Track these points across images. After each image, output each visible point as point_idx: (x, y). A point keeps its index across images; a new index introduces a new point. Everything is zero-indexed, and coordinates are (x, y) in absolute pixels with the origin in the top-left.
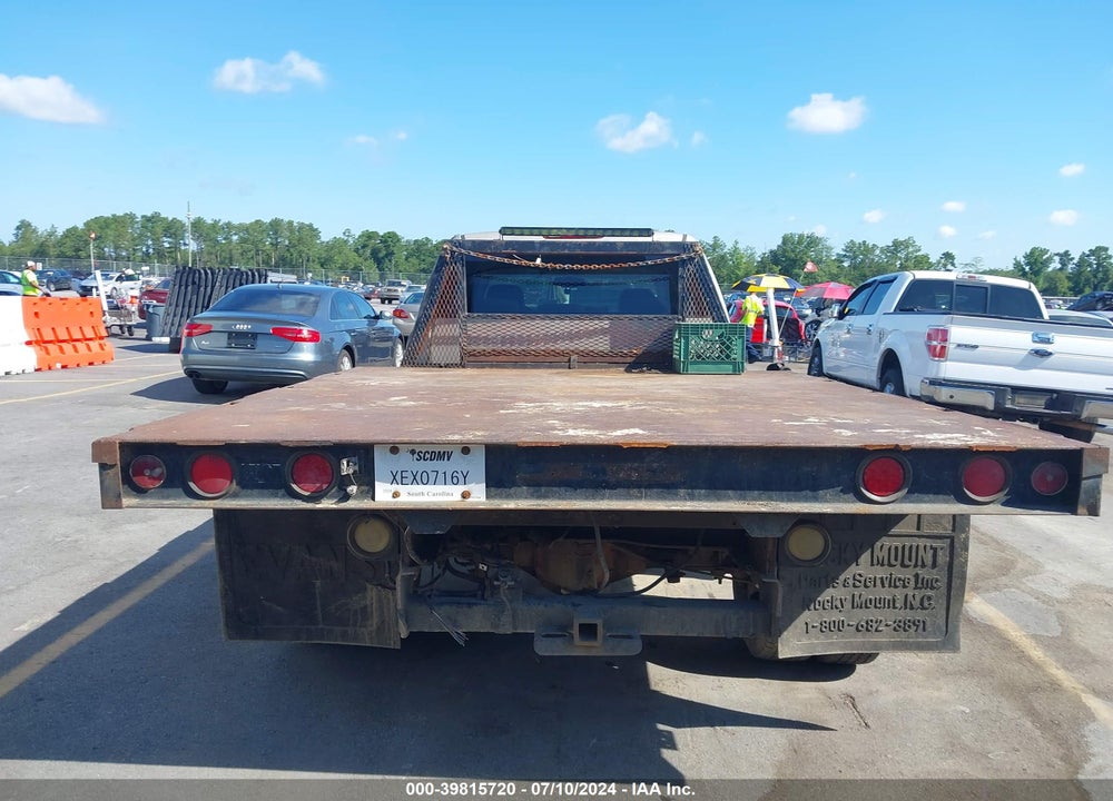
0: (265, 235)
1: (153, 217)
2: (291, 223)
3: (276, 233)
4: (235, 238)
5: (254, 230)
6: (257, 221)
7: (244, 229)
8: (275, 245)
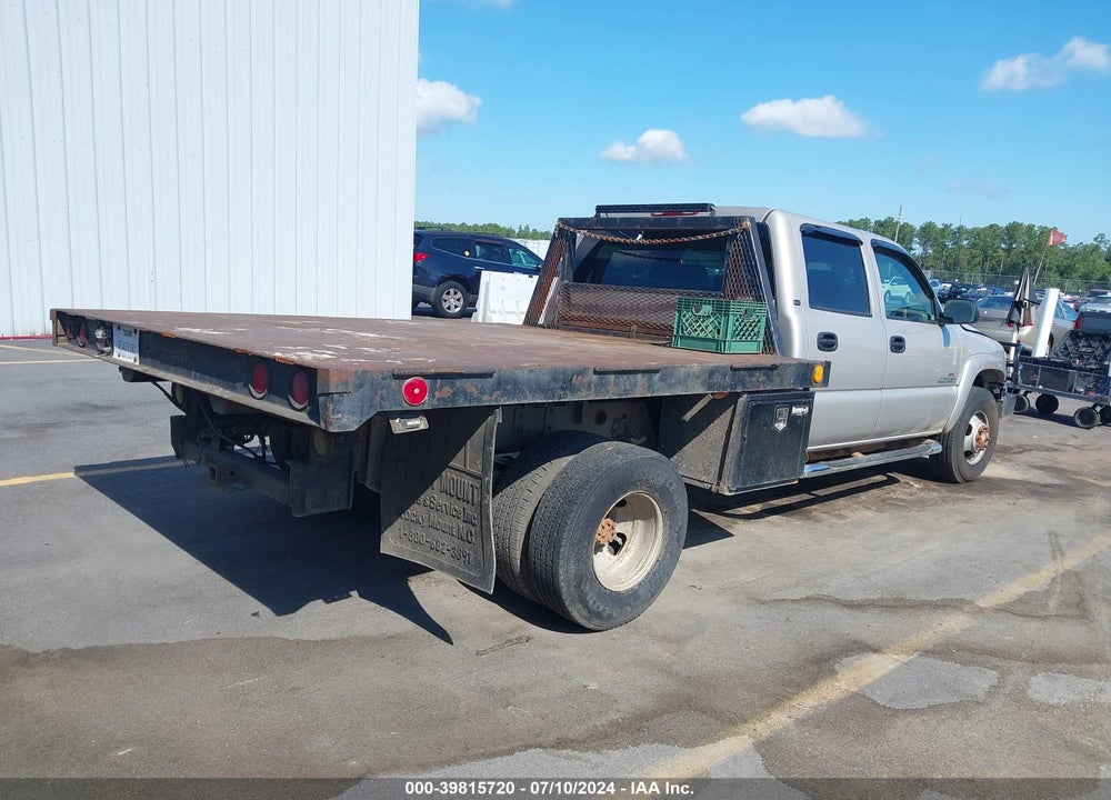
0: (998, 240)
1: (886, 222)
2: (1031, 227)
3: (1011, 237)
4: (965, 243)
5: (987, 236)
6: (991, 226)
7: (976, 234)
8: (1009, 251)
